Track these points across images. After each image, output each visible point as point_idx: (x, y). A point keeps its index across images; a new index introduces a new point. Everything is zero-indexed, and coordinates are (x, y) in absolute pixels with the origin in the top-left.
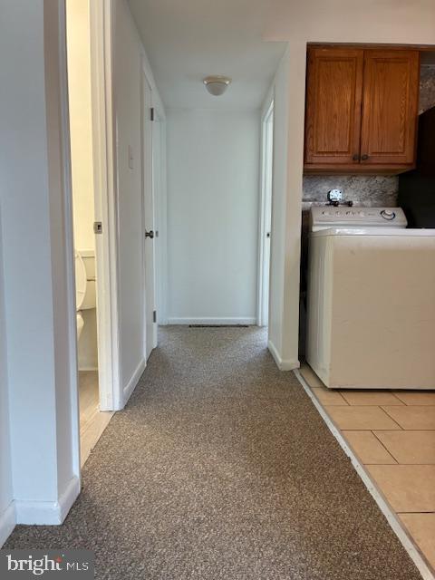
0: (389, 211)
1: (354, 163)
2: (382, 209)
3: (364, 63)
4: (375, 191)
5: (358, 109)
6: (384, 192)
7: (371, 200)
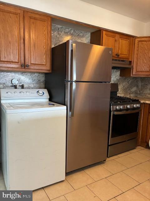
0: (41, 91)
1: (22, 68)
2: (38, 90)
3: (24, 17)
4: (35, 80)
5: (22, 41)
6: (39, 81)
7: (33, 84)
